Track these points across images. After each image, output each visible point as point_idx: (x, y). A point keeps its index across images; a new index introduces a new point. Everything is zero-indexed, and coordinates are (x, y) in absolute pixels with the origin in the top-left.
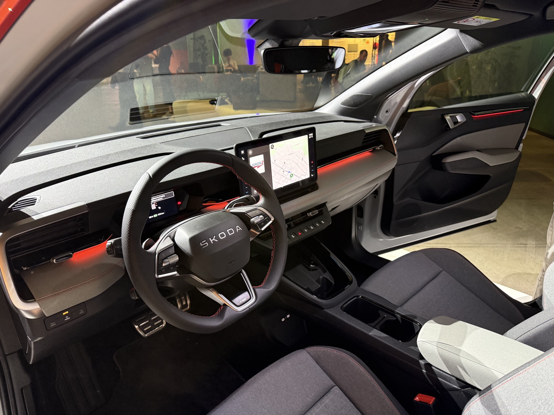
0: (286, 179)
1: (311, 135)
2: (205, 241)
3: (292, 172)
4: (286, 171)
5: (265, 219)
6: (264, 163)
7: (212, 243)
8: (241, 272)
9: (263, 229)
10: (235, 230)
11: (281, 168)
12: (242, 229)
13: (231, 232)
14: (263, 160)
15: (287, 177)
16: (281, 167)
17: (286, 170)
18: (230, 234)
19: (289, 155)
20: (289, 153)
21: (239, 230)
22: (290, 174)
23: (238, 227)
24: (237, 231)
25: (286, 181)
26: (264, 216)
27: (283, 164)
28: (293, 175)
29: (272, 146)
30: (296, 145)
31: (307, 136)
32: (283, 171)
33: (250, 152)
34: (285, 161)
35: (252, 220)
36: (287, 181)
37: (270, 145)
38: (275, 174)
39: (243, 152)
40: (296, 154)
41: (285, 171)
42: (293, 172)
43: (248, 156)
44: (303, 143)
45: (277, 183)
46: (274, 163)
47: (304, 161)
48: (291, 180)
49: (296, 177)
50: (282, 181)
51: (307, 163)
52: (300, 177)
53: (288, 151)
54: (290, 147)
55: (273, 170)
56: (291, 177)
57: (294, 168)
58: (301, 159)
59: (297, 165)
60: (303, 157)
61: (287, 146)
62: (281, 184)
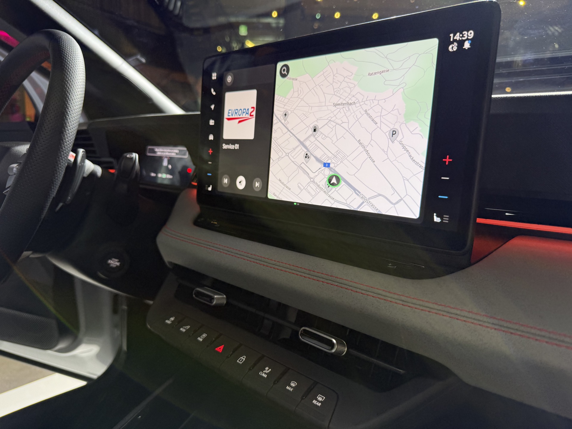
0: (312, 185)
3: (336, 169)
4: (316, 157)
6: (254, 113)
11: (302, 143)
14: (255, 106)
15: (317, 180)
16: (302, 140)
17: (318, 154)
20: (336, 100)
25: (309, 188)
27: (311, 131)
29: (285, 68)
30: (370, 74)
31: (433, 43)
32: (307, 156)
33: (229, 78)
34: (319, 125)
36: (314, 192)
37: (280, 64)
38: (280, 154)
39: (214, 76)
40: (365, 107)
41: (312, 158)
42: (341, 171)
43: (224, 87)
44: (410, 68)
45: (283, 183)
46: (283, 121)
47: (401, 143)
48: (329, 193)
49: (350, 191)
50: (299, 187)
51: (413, 154)
52: (369, 199)
53: (335, 90)
54: (346, 79)
55: (276, 141)
56: (331, 183)
57: (347, 157)
58: (387, 134)
59: (363, 150)
60: (397, 127)
61: (334, 76)
62: (292, 193)
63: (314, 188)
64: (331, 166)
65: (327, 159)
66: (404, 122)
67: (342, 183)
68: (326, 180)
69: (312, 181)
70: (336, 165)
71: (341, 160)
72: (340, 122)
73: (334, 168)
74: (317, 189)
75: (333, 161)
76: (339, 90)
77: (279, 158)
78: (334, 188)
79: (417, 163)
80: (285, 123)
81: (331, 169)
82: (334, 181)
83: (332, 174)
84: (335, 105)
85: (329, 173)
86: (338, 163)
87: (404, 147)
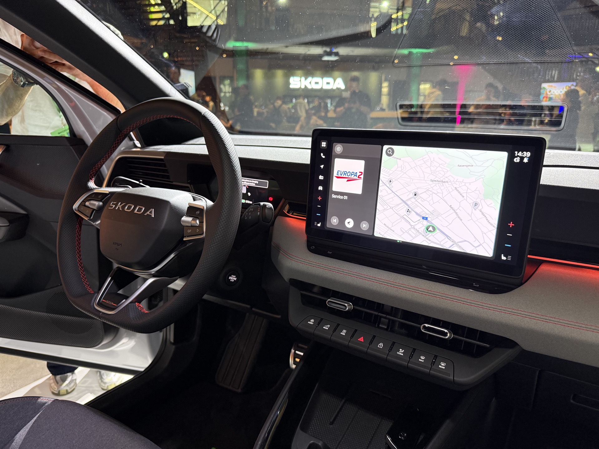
1: (524, 155)
6: (362, 176)
14: (363, 171)
20: (433, 178)
29: (390, 149)
31: (505, 154)
32: (408, 211)
33: (338, 148)
34: (419, 192)
36: (414, 235)
37: (385, 147)
38: (385, 207)
39: (324, 144)
40: (455, 186)
41: (413, 213)
42: (436, 223)
43: (333, 154)
44: (488, 167)
45: (387, 227)
46: (388, 185)
47: (481, 211)
48: (427, 237)
49: (443, 237)
50: (401, 230)
51: (489, 218)
52: (458, 242)
53: (432, 171)
54: (441, 166)
55: (382, 198)
56: (428, 230)
57: (441, 215)
58: (471, 204)
59: (453, 212)
60: (478, 201)
61: (431, 162)
62: (395, 234)
63: (415, 232)
64: (428, 219)
65: (425, 214)
66: (483, 199)
67: (437, 231)
68: (424, 228)
69: (413, 228)
70: (432, 219)
71: (436, 216)
72: (436, 192)
73: (431, 221)
74: (417, 233)
75: (430, 216)
76: (435, 171)
77: (384, 210)
78: (431, 234)
79: (492, 224)
80: (390, 186)
81: (428, 221)
82: (431, 229)
83: (429, 224)
84: (432, 181)
85: (426, 224)
86: (434, 218)
87: (483, 214)
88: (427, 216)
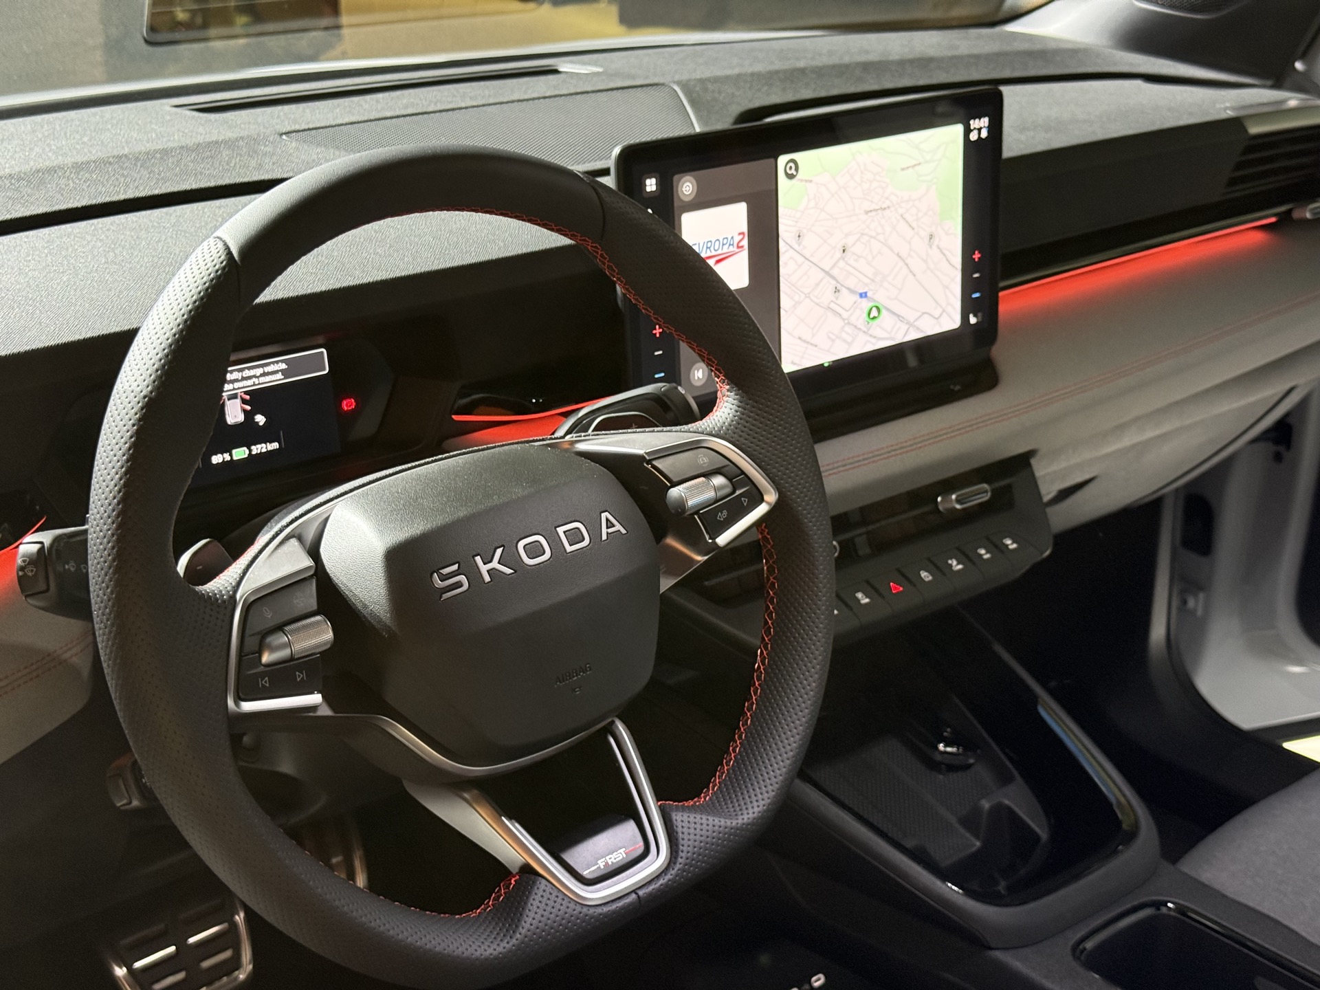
0: (847, 329)
1: (981, 125)
2: (455, 567)
3: (876, 297)
4: (848, 289)
5: (738, 492)
6: (745, 243)
7: (487, 578)
8: (610, 730)
9: (723, 539)
10: (595, 532)
11: (827, 273)
12: (624, 531)
13: (575, 537)
14: (745, 229)
15: (853, 320)
16: (827, 269)
17: (851, 282)
18: (569, 549)
19: (867, 212)
20: (868, 206)
21: (610, 530)
22: (866, 304)
23: (607, 520)
24: (604, 537)
25: (844, 335)
26: (730, 480)
27: (839, 254)
28: (883, 312)
29: (791, 164)
30: (903, 169)
31: (959, 129)
32: (837, 291)
33: (687, 187)
34: (849, 242)
35: (675, 492)
36: (849, 339)
37: (783, 160)
38: (796, 298)
39: (651, 185)
40: (901, 211)
41: (844, 291)
42: (881, 297)
43: (676, 204)
44: (940, 160)
45: (804, 342)
47: (938, 247)
48: (870, 332)
49: (894, 321)
50: (829, 338)
51: (950, 257)
52: (914, 322)
53: (864, 191)
54: (876, 177)
55: (787, 280)
56: (871, 317)
57: (886, 277)
58: (925, 239)
59: (903, 264)
60: (933, 229)
62: (819, 351)
63: (851, 332)
64: (869, 294)
65: (864, 286)
66: (940, 222)
68: (866, 315)
69: (847, 324)
70: (875, 292)
71: (880, 284)
72: (873, 234)
73: (872, 296)
74: (854, 332)
75: (871, 287)
76: (870, 190)
77: (793, 306)
78: (875, 323)
79: (955, 267)
80: (798, 248)
81: (870, 299)
82: (874, 313)
83: (871, 304)
87: (941, 251)
88: (865, 291)
